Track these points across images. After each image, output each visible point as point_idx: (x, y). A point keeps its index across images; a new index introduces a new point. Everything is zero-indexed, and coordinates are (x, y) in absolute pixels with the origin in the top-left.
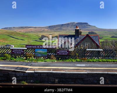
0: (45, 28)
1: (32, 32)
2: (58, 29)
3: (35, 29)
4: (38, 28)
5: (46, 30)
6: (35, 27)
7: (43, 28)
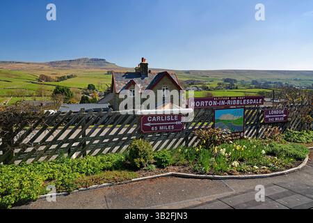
0: (45, 64)
1: (22, 69)
2: (65, 66)
3: (28, 65)
4: (33, 63)
5: (46, 67)
6: (27, 62)
7: (41, 64)
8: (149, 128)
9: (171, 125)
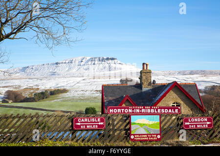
8: (79, 126)
9: (96, 125)
